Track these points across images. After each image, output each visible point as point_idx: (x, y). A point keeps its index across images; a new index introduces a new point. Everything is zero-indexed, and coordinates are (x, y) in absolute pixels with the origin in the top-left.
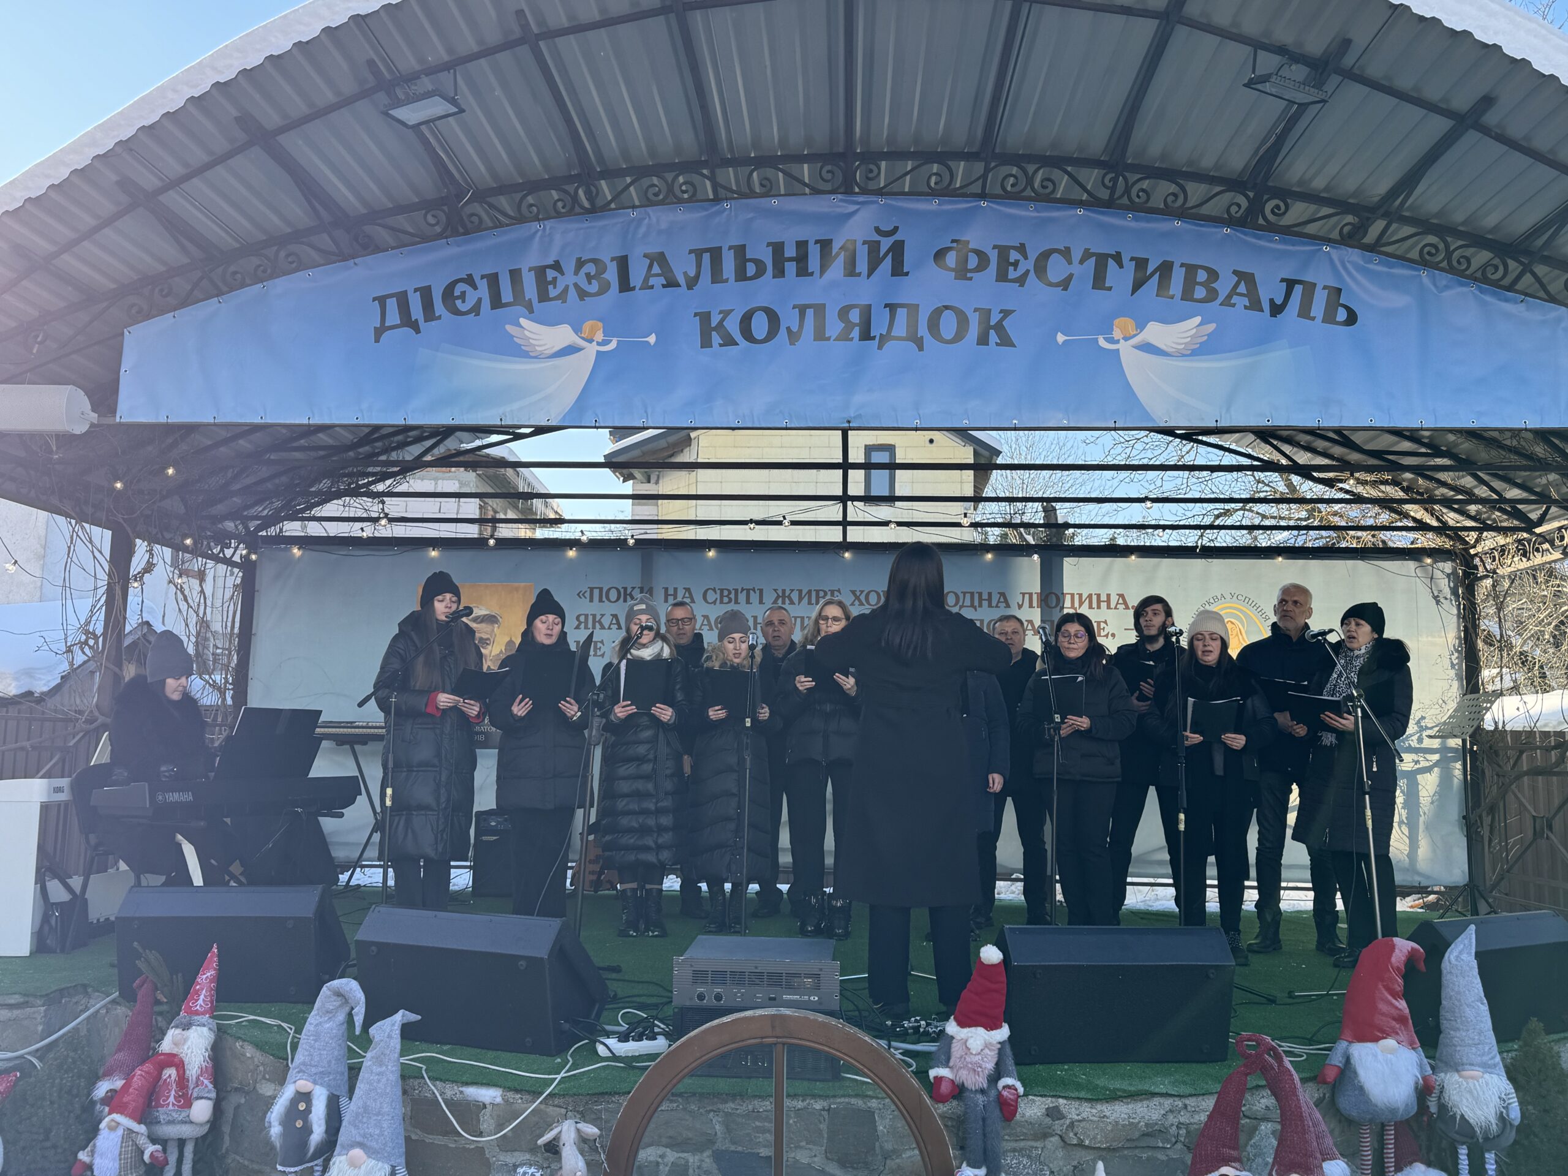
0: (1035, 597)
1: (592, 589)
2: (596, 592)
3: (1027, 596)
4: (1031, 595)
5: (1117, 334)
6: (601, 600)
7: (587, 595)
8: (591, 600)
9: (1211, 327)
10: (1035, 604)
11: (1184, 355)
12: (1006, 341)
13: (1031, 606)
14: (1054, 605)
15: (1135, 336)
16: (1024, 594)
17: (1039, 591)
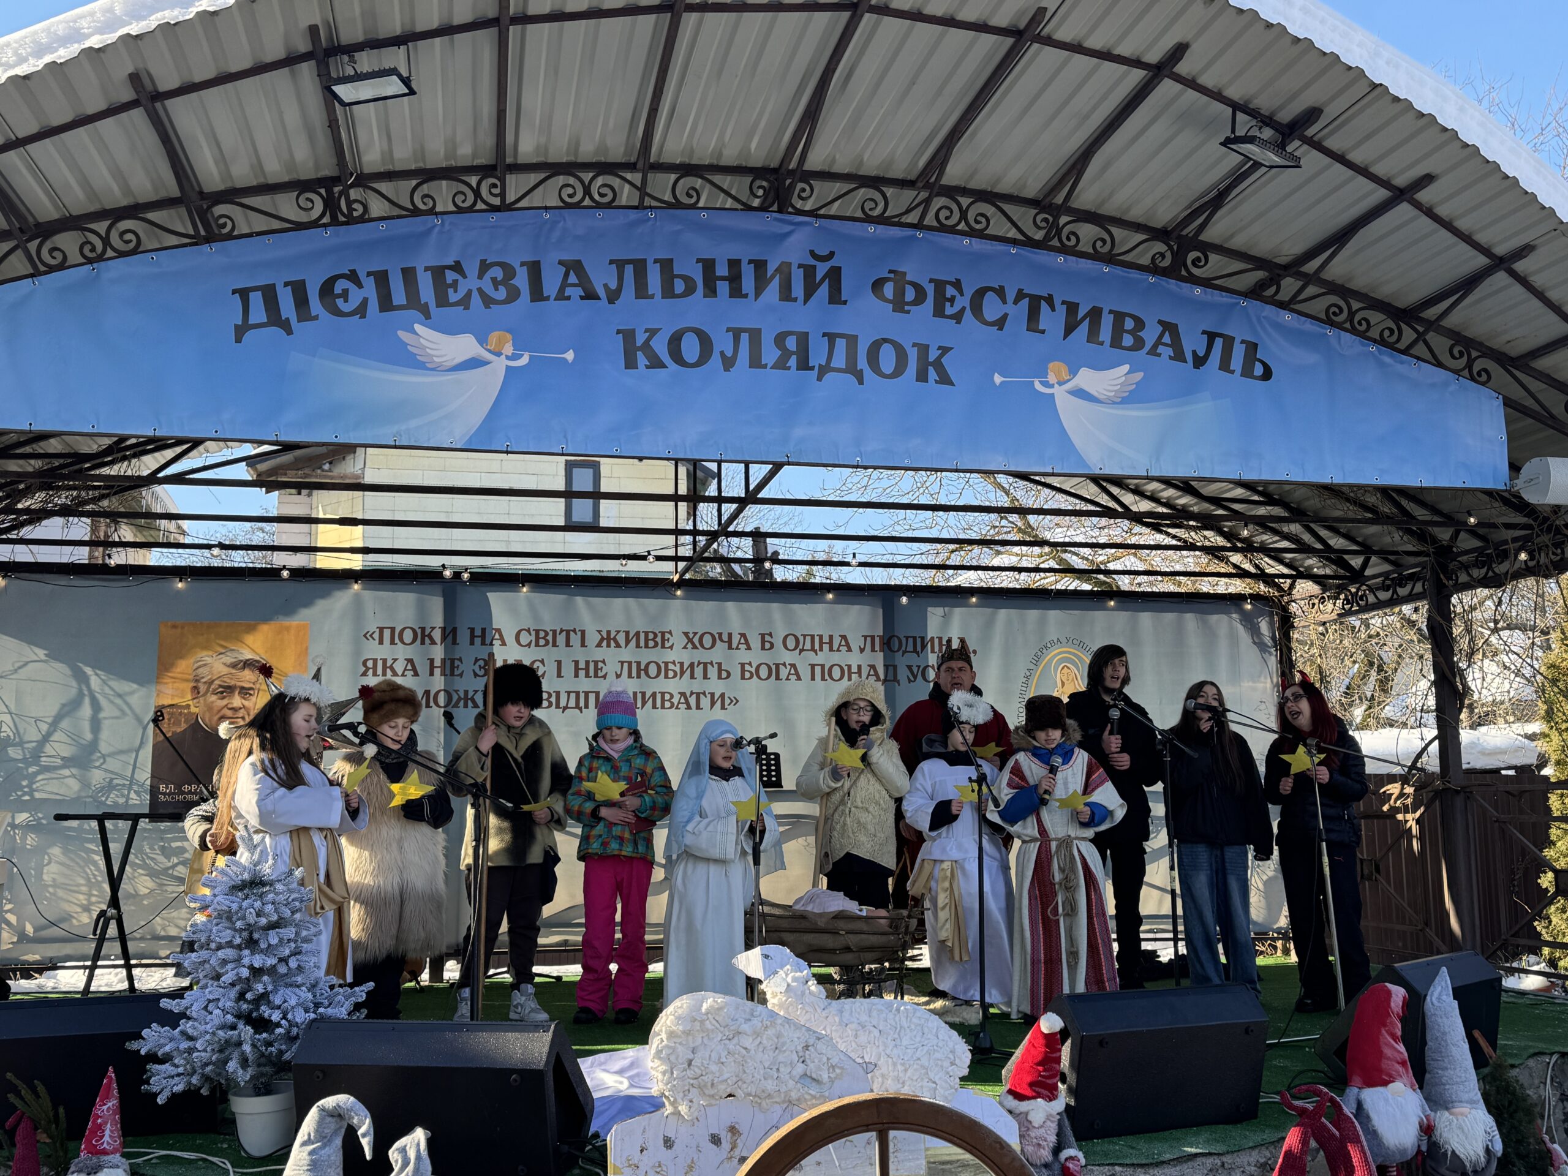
0: (877, 640)
1: (381, 630)
2: (387, 634)
3: (869, 639)
5: (1052, 378)
6: (393, 642)
7: (376, 636)
8: (381, 642)
9: (1139, 376)
10: (877, 648)
11: (1115, 403)
12: (945, 379)
13: (873, 650)
14: (896, 648)
15: (1069, 380)
16: (865, 637)
17: (881, 634)
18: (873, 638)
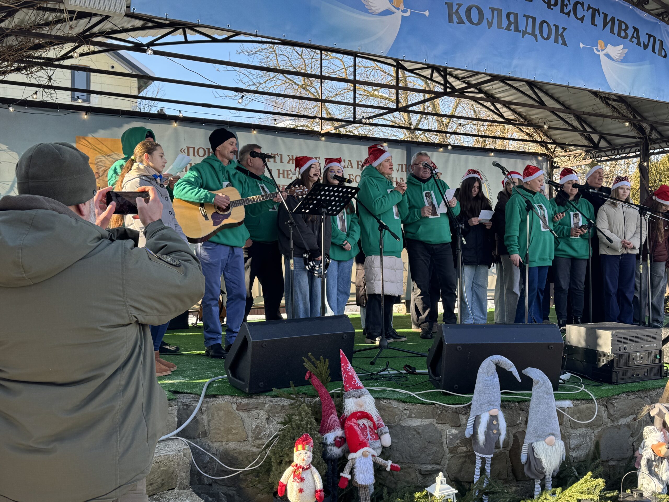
0: (404, 166)
1: (188, 148)
2: (191, 150)
3: (400, 166)
4: (402, 165)
6: (194, 155)
7: (186, 151)
8: (188, 155)
10: (404, 170)
13: (402, 171)
17: (406, 163)
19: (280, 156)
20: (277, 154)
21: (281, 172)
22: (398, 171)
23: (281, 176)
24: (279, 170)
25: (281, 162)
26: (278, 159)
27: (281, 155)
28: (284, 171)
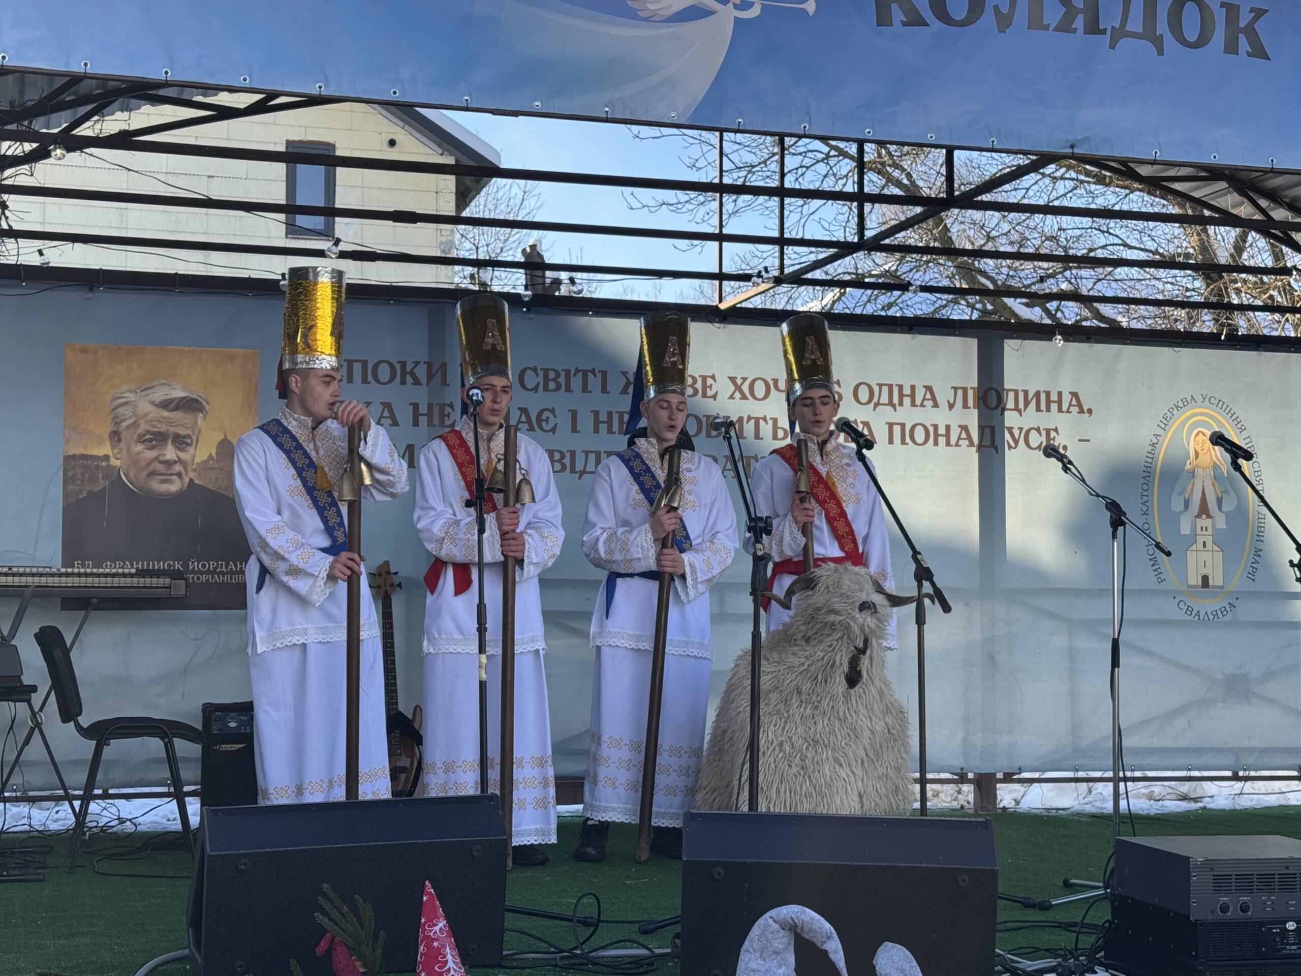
2: (357, 368)
3: (960, 392)
6: (365, 381)
14: (994, 405)
16: (955, 389)
17: (976, 385)
18: (965, 390)
19: (599, 375)
20: (593, 372)
21: (603, 417)
22: (951, 406)
23: (603, 427)
24: (596, 414)
25: (604, 390)
26: (594, 383)
27: (604, 374)
28: (610, 414)
